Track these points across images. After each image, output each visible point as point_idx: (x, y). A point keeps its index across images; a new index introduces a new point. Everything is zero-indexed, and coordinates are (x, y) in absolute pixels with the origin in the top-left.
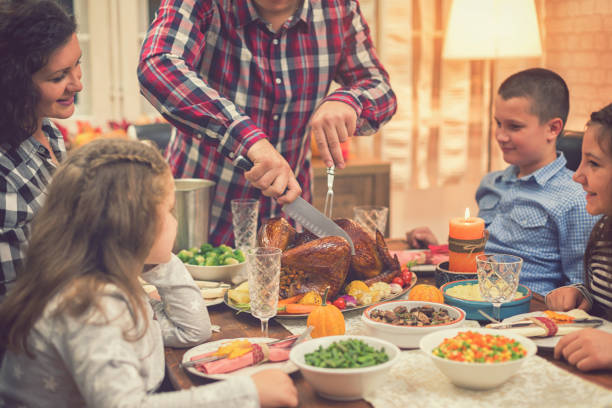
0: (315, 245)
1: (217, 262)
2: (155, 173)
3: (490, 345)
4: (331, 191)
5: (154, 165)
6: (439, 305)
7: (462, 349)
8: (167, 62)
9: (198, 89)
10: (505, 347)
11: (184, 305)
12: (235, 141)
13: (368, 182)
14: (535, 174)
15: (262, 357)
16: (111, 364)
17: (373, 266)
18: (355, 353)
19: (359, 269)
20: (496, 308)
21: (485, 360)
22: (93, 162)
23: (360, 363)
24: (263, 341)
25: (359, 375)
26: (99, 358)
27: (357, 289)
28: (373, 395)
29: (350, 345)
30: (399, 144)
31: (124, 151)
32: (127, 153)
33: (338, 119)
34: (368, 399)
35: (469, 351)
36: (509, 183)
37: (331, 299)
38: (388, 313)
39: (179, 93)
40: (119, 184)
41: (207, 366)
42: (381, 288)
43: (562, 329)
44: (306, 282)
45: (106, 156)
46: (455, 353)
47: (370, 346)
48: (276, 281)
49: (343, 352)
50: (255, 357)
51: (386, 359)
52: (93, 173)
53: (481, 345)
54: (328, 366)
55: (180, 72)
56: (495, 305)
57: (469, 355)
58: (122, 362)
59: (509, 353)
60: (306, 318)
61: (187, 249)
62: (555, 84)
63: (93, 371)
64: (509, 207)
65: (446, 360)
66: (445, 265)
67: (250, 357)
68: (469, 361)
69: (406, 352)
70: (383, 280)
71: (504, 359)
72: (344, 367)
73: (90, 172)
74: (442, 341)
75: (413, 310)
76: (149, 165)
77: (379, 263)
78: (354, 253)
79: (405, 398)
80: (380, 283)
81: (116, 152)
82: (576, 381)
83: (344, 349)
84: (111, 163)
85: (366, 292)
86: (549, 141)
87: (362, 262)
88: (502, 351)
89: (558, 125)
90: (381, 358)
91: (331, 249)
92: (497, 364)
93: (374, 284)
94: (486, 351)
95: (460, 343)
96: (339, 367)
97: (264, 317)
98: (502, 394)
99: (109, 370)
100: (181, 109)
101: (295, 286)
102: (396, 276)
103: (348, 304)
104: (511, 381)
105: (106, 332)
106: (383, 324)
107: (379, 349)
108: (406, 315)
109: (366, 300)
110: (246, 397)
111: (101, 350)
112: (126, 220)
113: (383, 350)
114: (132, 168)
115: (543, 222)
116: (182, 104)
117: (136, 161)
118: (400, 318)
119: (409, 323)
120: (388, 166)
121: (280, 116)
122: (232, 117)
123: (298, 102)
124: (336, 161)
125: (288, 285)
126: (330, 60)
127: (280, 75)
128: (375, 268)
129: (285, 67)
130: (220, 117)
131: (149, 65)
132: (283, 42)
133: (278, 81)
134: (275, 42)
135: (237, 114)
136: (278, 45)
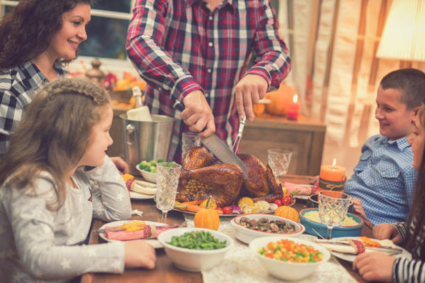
2: (95, 104)
3: (296, 250)
5: (95, 99)
6: (289, 221)
8: (142, 40)
9: (159, 57)
10: (307, 253)
11: (113, 196)
12: (179, 92)
13: (309, 137)
14: (398, 141)
15: (150, 235)
16: (33, 221)
17: (261, 189)
19: (251, 190)
20: (330, 230)
21: (288, 259)
23: (202, 248)
25: (198, 255)
26: (26, 217)
27: (246, 204)
28: (209, 270)
29: (201, 235)
30: (339, 114)
32: (79, 87)
33: (253, 87)
35: (279, 252)
36: (382, 143)
38: (253, 220)
40: (67, 107)
42: (263, 205)
43: (368, 250)
44: (209, 192)
45: (64, 87)
46: (270, 252)
49: (193, 238)
50: (145, 233)
52: (53, 97)
53: (289, 249)
54: (179, 246)
55: (149, 48)
56: (329, 227)
58: (40, 222)
59: (308, 258)
60: (194, 215)
64: (378, 160)
65: (263, 256)
66: (315, 197)
67: (141, 234)
68: (277, 259)
70: (266, 200)
71: (304, 261)
72: (190, 248)
74: (268, 243)
75: (272, 222)
76: (92, 98)
77: (266, 187)
79: (228, 276)
80: (264, 202)
83: (195, 236)
85: (253, 209)
87: (253, 186)
88: (304, 256)
92: (295, 264)
93: (259, 202)
94: (291, 254)
95: (275, 246)
96: (186, 247)
99: (31, 226)
100: (148, 71)
102: (277, 199)
103: (234, 211)
104: (310, 277)
105: (34, 201)
106: (244, 228)
107: (223, 241)
108: (266, 224)
109: (248, 211)
111: (28, 212)
113: (225, 242)
114: (79, 98)
115: (396, 175)
116: (149, 68)
117: (83, 94)
118: (259, 225)
119: (263, 229)
120: (325, 128)
121: (212, 69)
122: (179, 75)
123: (224, 61)
124: (248, 116)
125: (196, 193)
126: (248, 34)
127: (212, 40)
128: (262, 191)
129: (216, 35)
130: (169, 76)
131: (131, 45)
132: (216, 18)
133: (211, 44)
134: (211, 18)
135: (183, 73)
136: (213, 21)
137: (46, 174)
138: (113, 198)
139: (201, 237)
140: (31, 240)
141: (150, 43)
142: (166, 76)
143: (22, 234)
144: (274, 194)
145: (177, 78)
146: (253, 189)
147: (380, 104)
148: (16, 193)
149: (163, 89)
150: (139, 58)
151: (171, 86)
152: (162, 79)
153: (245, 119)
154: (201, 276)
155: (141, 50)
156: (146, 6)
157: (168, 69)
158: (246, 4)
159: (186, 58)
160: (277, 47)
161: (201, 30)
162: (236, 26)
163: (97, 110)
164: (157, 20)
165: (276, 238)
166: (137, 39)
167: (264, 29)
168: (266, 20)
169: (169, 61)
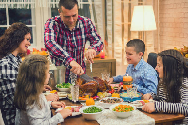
0: (89, 84)
1: (66, 87)
2: (45, 64)
4: (91, 71)
6: (117, 98)
7: (119, 109)
8: (51, 42)
9: (58, 48)
13: (110, 64)
17: (104, 88)
18: (94, 110)
21: (123, 111)
22: (31, 62)
23: (95, 112)
24: (74, 107)
27: (100, 94)
28: (98, 119)
29: (93, 108)
34: (97, 120)
37: (92, 97)
38: (105, 100)
39: (53, 49)
42: (106, 94)
44: (87, 92)
46: (117, 110)
47: (98, 108)
48: (78, 93)
51: (101, 111)
55: (54, 44)
59: (129, 110)
60: (85, 101)
61: (59, 84)
65: (115, 111)
66: (122, 88)
68: (120, 112)
69: (106, 109)
71: (128, 111)
74: (115, 107)
75: (112, 99)
77: (105, 87)
78: (98, 85)
79: (105, 120)
84: (35, 62)
85: (102, 95)
86: (139, 58)
87: (101, 88)
88: (128, 109)
90: (100, 110)
91: (92, 84)
92: (126, 112)
94: (124, 109)
95: (118, 107)
96: (90, 113)
97: (75, 101)
98: (128, 119)
101: (84, 93)
102: (110, 91)
103: (97, 98)
104: (131, 116)
106: (104, 103)
108: (110, 100)
109: (101, 97)
113: (101, 109)
116: (54, 52)
117: (41, 62)
118: (108, 101)
119: (110, 102)
120: (115, 60)
123: (78, 47)
125: (82, 93)
126: (85, 36)
128: (104, 89)
129: (74, 39)
131: (47, 43)
133: (73, 43)
134: (71, 33)
142: (61, 55)
144: (108, 89)
145: (66, 56)
150: (51, 48)
154: (97, 121)
155: (51, 45)
158: (83, 25)
160: (97, 39)
161: (69, 38)
162: (81, 34)
163: (46, 66)
164: (55, 33)
165: (117, 105)
166: (49, 41)
167: (91, 33)
168: (91, 29)
169: (62, 50)
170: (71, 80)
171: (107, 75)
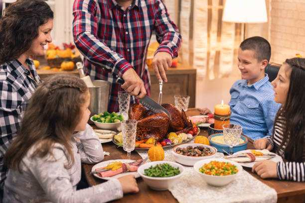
0: (153, 117)
1: (111, 121)
2: (81, 92)
3: (223, 168)
4: (161, 92)
5: (81, 89)
6: (206, 146)
7: (211, 169)
8: (86, 36)
9: (100, 47)
10: (229, 168)
11: (92, 147)
12: (118, 70)
13: (186, 78)
14: (254, 85)
15: (126, 169)
16: (58, 179)
18: (166, 170)
19: (173, 127)
20: (231, 148)
21: (220, 174)
22: (53, 86)
23: (167, 175)
24: (127, 161)
25: (166, 180)
26: (52, 176)
27: (172, 136)
28: (172, 188)
29: (164, 166)
31: (68, 82)
32: (69, 84)
33: (164, 60)
34: (170, 190)
35: (214, 170)
36: (244, 87)
37: (159, 141)
38: (184, 149)
39: (92, 50)
41: (102, 174)
42: (183, 136)
43: (257, 159)
44: (149, 133)
45: (60, 84)
46: (208, 171)
47: (172, 166)
49: (160, 169)
50: (123, 169)
51: (179, 172)
53: (219, 168)
54: (153, 176)
55: (92, 41)
56: (231, 147)
57: (214, 172)
58: (62, 178)
59: (231, 171)
61: (97, 114)
62: (265, 44)
63: (50, 182)
64: (244, 98)
65: (204, 174)
66: (212, 126)
67: (121, 170)
68: (213, 175)
69: (187, 168)
70: (184, 132)
71: (229, 174)
72: (161, 177)
73: (52, 91)
74: (203, 164)
75: (195, 148)
76: (79, 89)
78: (171, 119)
79: (186, 190)
81: (64, 83)
82: (259, 183)
83: (161, 168)
84: (61, 88)
85: (176, 138)
86: (261, 69)
88: (228, 170)
89: (266, 63)
90: (177, 172)
91: (160, 119)
92: (226, 176)
93: (180, 134)
94: (221, 170)
95: (210, 166)
96: (158, 176)
98: (227, 189)
99: (57, 181)
100: (94, 57)
101: (144, 135)
102: (190, 130)
103: (167, 143)
104: (232, 182)
105: (55, 165)
106: (180, 155)
107: (177, 168)
108: (192, 150)
109: (176, 142)
110: (117, 189)
111: (53, 173)
112: (66, 113)
113: (178, 168)
114: (71, 90)
115: (257, 106)
116: (94, 55)
117: (73, 87)
118: (189, 152)
119: (192, 154)
120: (195, 70)
121: (130, 49)
122: (116, 59)
123: (137, 43)
124: (163, 79)
125: (141, 135)
126: (150, 22)
127: (127, 30)
128: (180, 127)
129: (130, 26)
130: (110, 60)
131: (78, 39)
132: (128, 15)
133: (127, 33)
134: (125, 15)
135: (118, 57)
136: (126, 17)
137: (57, 145)
138: (93, 148)
139: (165, 168)
140: (60, 191)
141: (92, 37)
142: (108, 60)
143: (52, 188)
145: (116, 61)
146: (175, 126)
147: (241, 60)
148: (40, 161)
149: (106, 69)
151: (112, 66)
152: (105, 63)
153: (162, 82)
154: (170, 193)
155: (87, 43)
156: (83, 10)
157: (109, 56)
158: (146, 3)
159: (114, 43)
160: (171, 29)
161: (119, 24)
163: (82, 96)
164: (92, 19)
165: (206, 160)
166: (81, 35)
167: (160, 17)
168: (161, 11)
169: (108, 50)
170: (120, 108)
171: (184, 100)
